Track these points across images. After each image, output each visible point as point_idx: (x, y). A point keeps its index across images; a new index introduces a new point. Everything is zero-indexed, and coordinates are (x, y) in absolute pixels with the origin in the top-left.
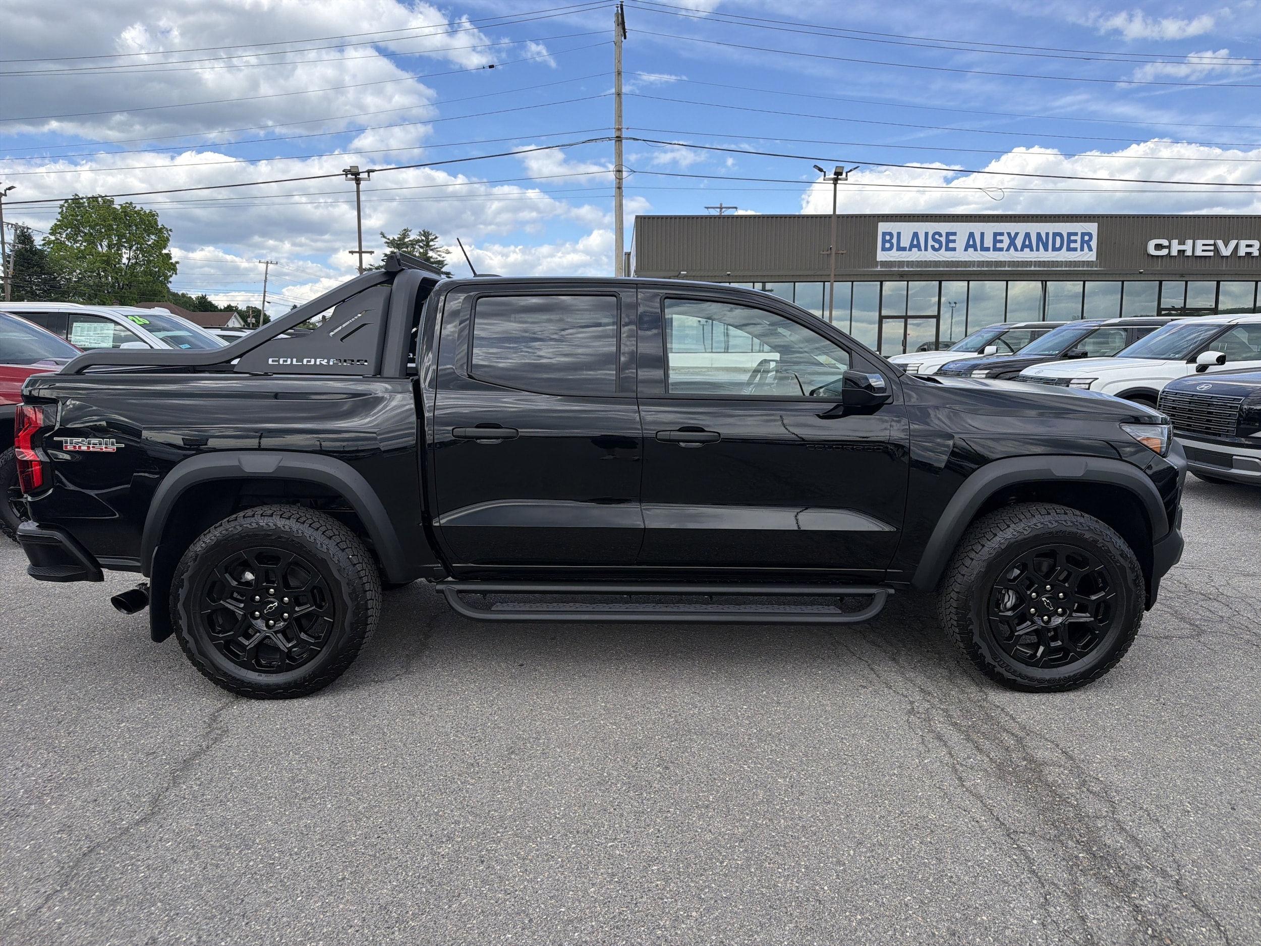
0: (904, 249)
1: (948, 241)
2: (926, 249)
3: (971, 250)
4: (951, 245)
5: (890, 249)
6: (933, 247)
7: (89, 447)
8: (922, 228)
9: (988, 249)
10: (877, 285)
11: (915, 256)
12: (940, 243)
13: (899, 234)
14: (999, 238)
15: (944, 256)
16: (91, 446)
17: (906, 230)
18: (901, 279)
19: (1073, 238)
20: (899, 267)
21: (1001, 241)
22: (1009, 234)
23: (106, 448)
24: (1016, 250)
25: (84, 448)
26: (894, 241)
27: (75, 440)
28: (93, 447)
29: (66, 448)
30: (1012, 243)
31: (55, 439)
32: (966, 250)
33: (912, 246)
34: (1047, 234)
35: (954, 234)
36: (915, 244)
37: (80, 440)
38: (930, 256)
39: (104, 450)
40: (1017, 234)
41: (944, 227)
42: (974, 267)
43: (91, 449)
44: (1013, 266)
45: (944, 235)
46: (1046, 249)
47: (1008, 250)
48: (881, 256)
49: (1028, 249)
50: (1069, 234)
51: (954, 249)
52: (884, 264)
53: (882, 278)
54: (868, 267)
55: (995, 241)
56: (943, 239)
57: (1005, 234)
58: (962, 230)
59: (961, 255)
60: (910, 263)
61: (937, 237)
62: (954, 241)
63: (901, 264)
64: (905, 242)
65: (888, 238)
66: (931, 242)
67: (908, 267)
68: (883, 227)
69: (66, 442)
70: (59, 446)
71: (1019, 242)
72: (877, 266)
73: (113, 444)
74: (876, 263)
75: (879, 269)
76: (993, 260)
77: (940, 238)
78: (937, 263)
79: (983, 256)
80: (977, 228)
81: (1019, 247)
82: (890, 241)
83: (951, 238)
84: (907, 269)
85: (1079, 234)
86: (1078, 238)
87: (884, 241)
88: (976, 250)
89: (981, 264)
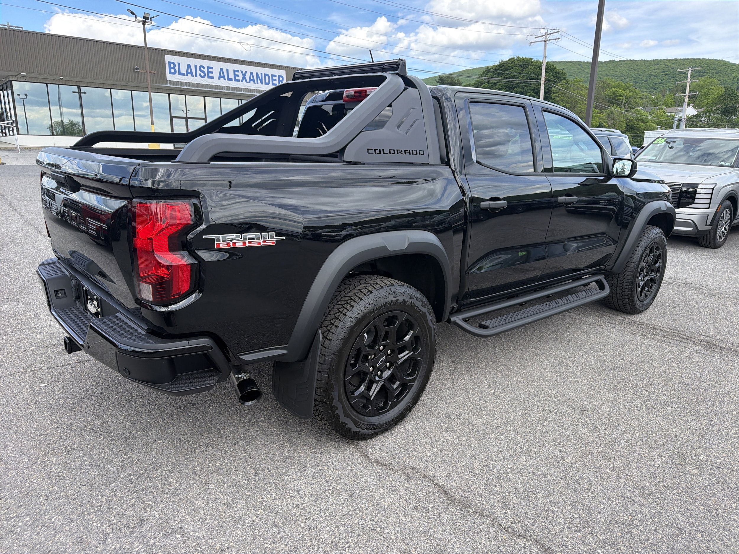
0: (183, 74)
1: (209, 72)
2: (196, 76)
3: (222, 79)
4: (211, 75)
5: (175, 73)
6: (200, 75)
7: (245, 243)
8: (193, 62)
9: (231, 80)
10: (166, 96)
11: (189, 79)
12: (204, 72)
13: (179, 64)
14: (237, 73)
15: (206, 81)
16: (247, 241)
17: (184, 62)
18: (181, 93)
19: (274, 78)
20: (181, 86)
21: (238, 76)
22: (242, 72)
23: (264, 242)
24: (246, 82)
25: (239, 244)
26: (177, 68)
27: (229, 236)
28: (249, 242)
29: (218, 245)
30: (244, 77)
31: (204, 237)
32: (219, 79)
33: (188, 73)
34: (261, 74)
35: (212, 68)
36: (189, 72)
37: (235, 236)
38: (199, 80)
39: (262, 244)
40: (246, 72)
41: (206, 63)
42: (225, 89)
43: (247, 245)
44: (246, 91)
45: (206, 68)
46: (262, 83)
47: (242, 81)
48: (170, 77)
49: (253, 82)
50: (273, 76)
51: (212, 78)
52: (172, 82)
53: (169, 91)
54: (162, 84)
55: (235, 75)
56: (206, 71)
57: (240, 72)
58: (217, 66)
59: (216, 82)
60: (187, 84)
61: (202, 69)
62: (212, 73)
63: (182, 83)
64: (184, 70)
65: (172, 66)
66: (199, 72)
67: (186, 86)
68: (168, 58)
69: (218, 240)
70: (210, 246)
71: (247, 77)
72: (167, 84)
73: (272, 237)
74: (166, 82)
75: (169, 85)
76: (235, 87)
77: (204, 70)
78: (203, 86)
79: (229, 84)
80: (225, 66)
81: (248, 81)
82: (174, 68)
83: (210, 70)
84: (186, 87)
85: (277, 76)
86: (277, 78)
87: (170, 68)
88: (225, 79)
89: (229, 88)
